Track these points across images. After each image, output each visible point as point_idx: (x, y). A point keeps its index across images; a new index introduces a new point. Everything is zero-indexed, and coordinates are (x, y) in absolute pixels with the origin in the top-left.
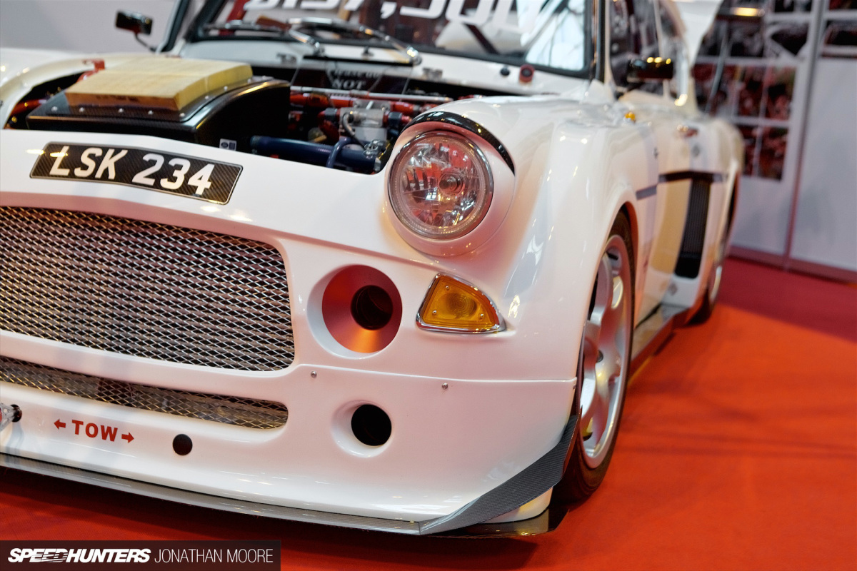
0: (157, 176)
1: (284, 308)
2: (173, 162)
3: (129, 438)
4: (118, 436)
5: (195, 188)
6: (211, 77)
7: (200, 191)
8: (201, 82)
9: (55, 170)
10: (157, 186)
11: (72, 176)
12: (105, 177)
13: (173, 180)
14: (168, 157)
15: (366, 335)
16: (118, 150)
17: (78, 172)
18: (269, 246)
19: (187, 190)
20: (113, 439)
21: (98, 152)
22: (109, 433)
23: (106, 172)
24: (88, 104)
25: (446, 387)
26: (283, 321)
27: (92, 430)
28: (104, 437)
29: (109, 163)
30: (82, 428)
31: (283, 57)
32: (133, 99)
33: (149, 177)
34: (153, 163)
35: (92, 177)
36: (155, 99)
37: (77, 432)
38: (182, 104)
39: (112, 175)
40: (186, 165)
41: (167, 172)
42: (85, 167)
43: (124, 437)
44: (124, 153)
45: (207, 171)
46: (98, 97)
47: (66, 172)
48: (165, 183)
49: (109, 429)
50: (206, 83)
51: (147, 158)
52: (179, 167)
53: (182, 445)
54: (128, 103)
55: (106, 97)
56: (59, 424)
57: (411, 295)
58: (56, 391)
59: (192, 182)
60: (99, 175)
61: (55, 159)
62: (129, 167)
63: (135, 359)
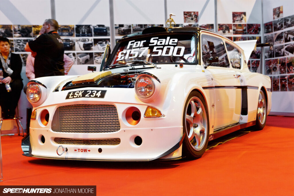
0: (90, 95)
1: (117, 119)
2: (93, 92)
3: (89, 151)
4: (87, 151)
5: (97, 96)
6: (101, 74)
7: (98, 96)
8: (99, 75)
9: (70, 97)
10: (90, 97)
11: (73, 98)
12: (80, 97)
13: (93, 95)
14: (92, 91)
15: (134, 121)
16: (82, 91)
17: (75, 97)
18: (113, 106)
19: (96, 97)
20: (86, 152)
21: (78, 92)
22: (85, 150)
23: (80, 96)
24: (76, 83)
25: (152, 130)
26: (117, 122)
27: (82, 150)
28: (84, 152)
29: (80, 94)
30: (80, 150)
31: (125, 70)
32: (85, 81)
33: (88, 95)
34: (89, 92)
35: (77, 97)
36: (89, 80)
37: (79, 151)
38: (95, 80)
39: (81, 96)
40: (96, 92)
41: (92, 94)
42: (76, 95)
43: (88, 151)
44: (83, 91)
45: (100, 92)
46: (78, 81)
47: (72, 97)
48: (91, 96)
49: (85, 149)
50: (100, 75)
51: (88, 91)
52: (94, 92)
53: (100, 150)
54: (84, 82)
55: (80, 81)
56: (75, 150)
57: (142, 111)
58: (74, 144)
59: (97, 95)
60: (79, 96)
61: (70, 95)
62: (84, 94)
63: (89, 134)
